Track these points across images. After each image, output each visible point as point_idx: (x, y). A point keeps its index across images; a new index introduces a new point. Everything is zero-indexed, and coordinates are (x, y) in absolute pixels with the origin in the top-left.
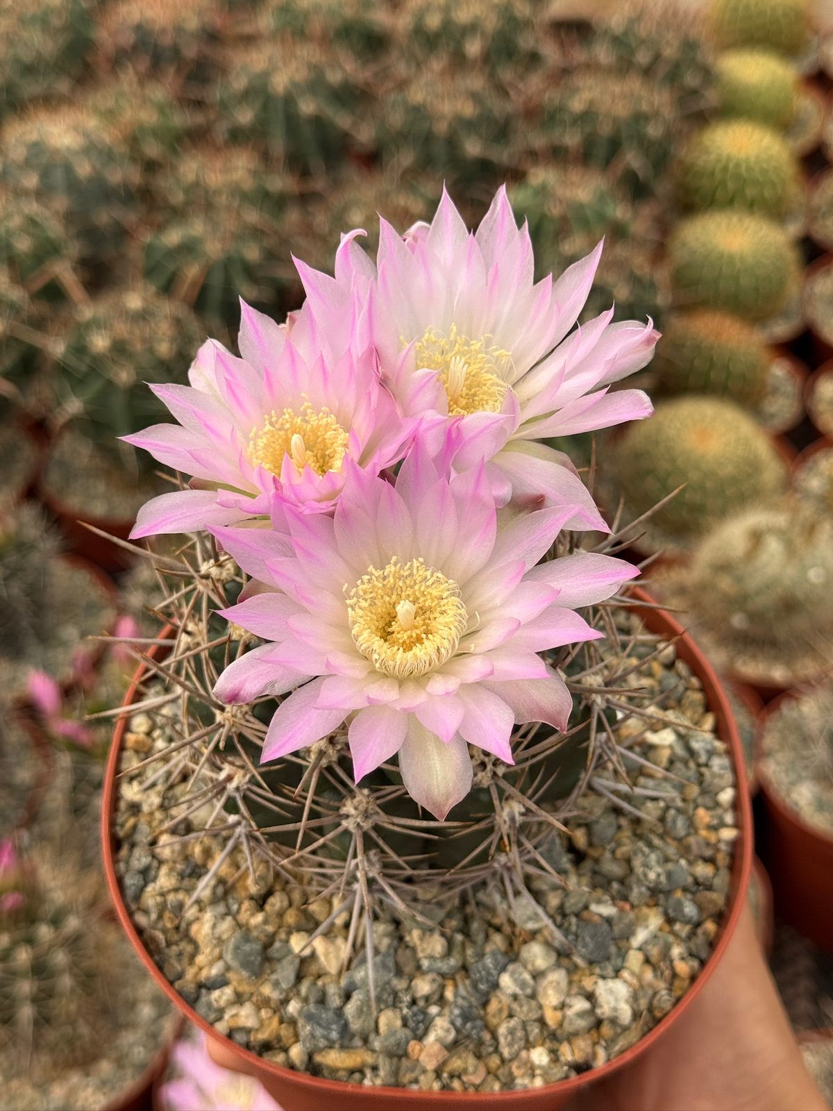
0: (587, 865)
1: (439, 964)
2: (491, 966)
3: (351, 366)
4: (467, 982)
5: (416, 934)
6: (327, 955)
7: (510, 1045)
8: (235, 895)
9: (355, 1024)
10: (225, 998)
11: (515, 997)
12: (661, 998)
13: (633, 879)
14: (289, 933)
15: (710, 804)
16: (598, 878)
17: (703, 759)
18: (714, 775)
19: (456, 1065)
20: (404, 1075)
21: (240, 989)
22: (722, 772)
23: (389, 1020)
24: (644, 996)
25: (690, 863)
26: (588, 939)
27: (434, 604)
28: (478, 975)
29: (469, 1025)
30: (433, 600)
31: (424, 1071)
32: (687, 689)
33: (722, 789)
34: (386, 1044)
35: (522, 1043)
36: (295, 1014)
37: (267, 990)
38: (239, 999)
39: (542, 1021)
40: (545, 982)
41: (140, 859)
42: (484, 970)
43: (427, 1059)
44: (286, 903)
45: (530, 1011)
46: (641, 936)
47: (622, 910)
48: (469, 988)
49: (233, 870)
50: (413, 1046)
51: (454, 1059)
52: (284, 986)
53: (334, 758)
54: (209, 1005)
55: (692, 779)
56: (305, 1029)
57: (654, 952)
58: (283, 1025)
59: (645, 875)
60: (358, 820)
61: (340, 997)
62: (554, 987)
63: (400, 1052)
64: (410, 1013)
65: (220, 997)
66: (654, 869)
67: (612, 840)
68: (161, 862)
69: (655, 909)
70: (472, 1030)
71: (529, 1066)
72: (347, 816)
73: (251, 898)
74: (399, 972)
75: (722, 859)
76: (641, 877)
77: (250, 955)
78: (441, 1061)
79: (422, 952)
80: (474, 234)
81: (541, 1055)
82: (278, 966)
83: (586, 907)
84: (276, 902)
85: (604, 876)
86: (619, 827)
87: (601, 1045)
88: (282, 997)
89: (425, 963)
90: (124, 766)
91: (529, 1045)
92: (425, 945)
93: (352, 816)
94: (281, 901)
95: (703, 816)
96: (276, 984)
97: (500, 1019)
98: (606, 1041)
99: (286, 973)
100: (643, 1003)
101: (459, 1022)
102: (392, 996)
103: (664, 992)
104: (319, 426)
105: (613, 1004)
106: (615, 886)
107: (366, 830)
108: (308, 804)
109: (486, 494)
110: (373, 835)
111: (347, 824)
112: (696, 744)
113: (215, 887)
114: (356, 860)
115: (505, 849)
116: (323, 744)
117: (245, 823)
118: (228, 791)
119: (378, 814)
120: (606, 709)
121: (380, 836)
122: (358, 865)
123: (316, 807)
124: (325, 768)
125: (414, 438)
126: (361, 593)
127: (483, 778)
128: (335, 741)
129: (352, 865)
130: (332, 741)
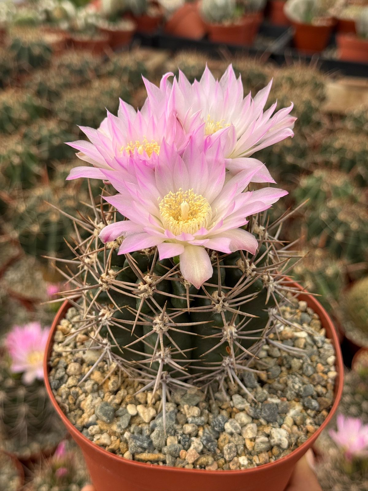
0: (267, 386)
1: (197, 420)
2: (221, 420)
3: (165, 120)
4: (210, 427)
5: (186, 407)
6: (144, 413)
7: (229, 454)
8: (102, 390)
9: (156, 442)
10: (94, 429)
11: (232, 434)
12: (302, 439)
13: (288, 388)
14: (127, 404)
15: (324, 362)
16: (272, 390)
17: (320, 344)
18: (325, 350)
19: (203, 460)
20: (178, 465)
21: (102, 428)
22: (329, 349)
23: (172, 441)
24: (294, 437)
25: (315, 386)
26: (266, 410)
27: (197, 209)
28: (215, 423)
29: (209, 444)
30: (197, 207)
31: (188, 464)
32: (312, 319)
33: (329, 356)
34: (170, 449)
35: (235, 454)
36: (127, 438)
37: (115, 428)
38: (101, 432)
39: (245, 446)
40: (246, 428)
41: (60, 373)
42: (218, 421)
43: (189, 458)
44: (126, 393)
45: (239, 440)
46: (292, 413)
47: (282, 401)
48: (210, 430)
49: (102, 378)
50: (183, 453)
51: (202, 458)
52: (123, 427)
53: (151, 294)
54: (87, 433)
55: (315, 353)
56: (132, 444)
57: (298, 419)
58: (121, 443)
59: (294, 387)
60: (161, 326)
61: (149, 431)
62: (251, 430)
63: (177, 455)
64: (182, 438)
65: (92, 429)
66: (297, 384)
67: (278, 376)
68: (69, 376)
69: (298, 403)
70: (211, 446)
71: (238, 464)
72: (156, 324)
73: (110, 392)
74: (177, 422)
75: (330, 387)
76: (292, 387)
77: (108, 411)
78: (196, 459)
79: (188, 414)
80: (219, 82)
81: (244, 460)
82: (121, 419)
83: (266, 399)
84: (122, 393)
85: (275, 389)
86: (282, 371)
87: (273, 458)
88: (122, 432)
89: (190, 420)
90: (56, 337)
91: (238, 455)
92: (190, 411)
93: (158, 324)
94: (124, 393)
95: (320, 367)
96: (120, 426)
97: (225, 443)
98: (275, 457)
99: (124, 421)
100: (293, 440)
101: (205, 442)
102: (173, 431)
103: (303, 436)
104: (150, 148)
105: (279, 437)
106: (280, 392)
107: (165, 332)
108: (137, 316)
109: (221, 158)
110: (168, 335)
111: (156, 328)
112: (317, 338)
113: (93, 385)
114: (159, 353)
115: (228, 352)
116: (146, 286)
117: (109, 344)
118: (102, 322)
119: (170, 322)
120: (275, 292)
121: (170, 335)
122: (160, 355)
123: (141, 318)
124: (146, 299)
125: (191, 137)
126: (165, 202)
127: (218, 308)
128: (151, 286)
129: (157, 354)
130: (150, 285)
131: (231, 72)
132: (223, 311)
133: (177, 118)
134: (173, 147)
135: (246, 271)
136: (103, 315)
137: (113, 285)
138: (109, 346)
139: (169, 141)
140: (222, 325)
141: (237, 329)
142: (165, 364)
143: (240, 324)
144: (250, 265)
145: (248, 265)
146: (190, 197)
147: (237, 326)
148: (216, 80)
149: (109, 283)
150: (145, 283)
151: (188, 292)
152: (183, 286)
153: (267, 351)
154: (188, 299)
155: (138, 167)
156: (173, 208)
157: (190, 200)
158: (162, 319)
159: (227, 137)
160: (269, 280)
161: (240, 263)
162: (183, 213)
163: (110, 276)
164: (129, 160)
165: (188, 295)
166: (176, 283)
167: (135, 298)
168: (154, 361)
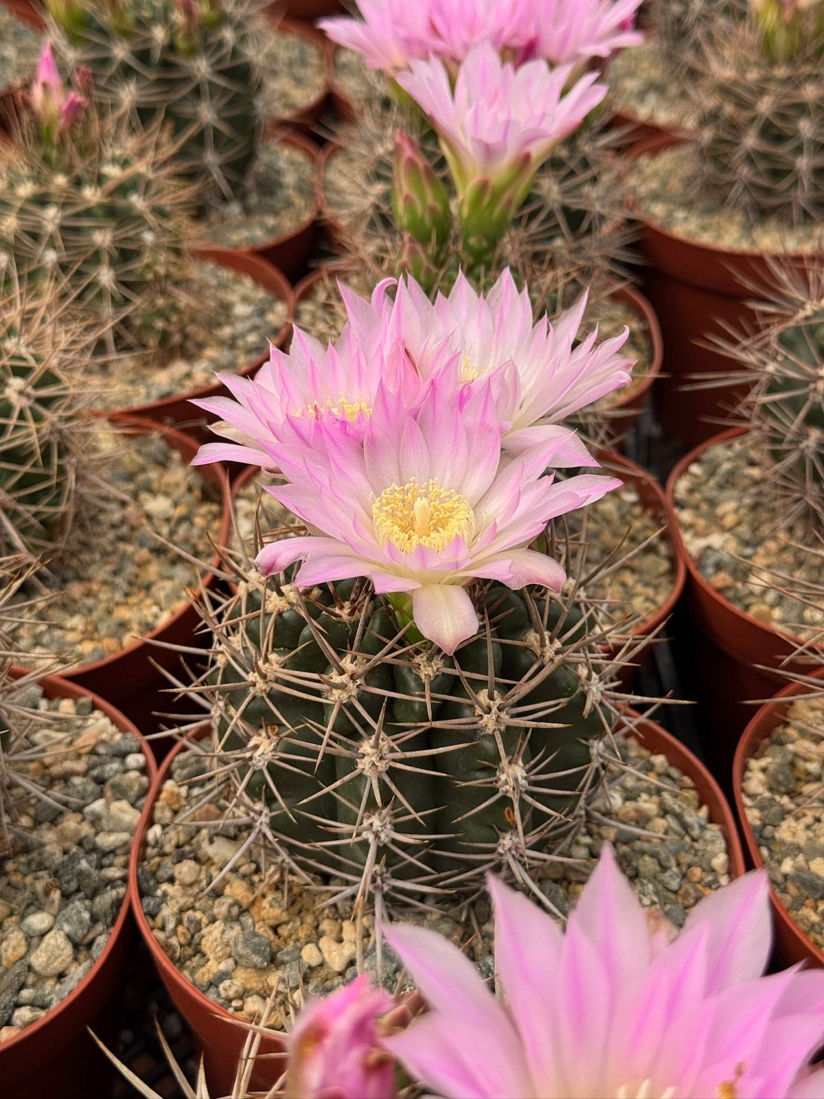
3: (382, 360)
8: (249, 917)
10: (233, 988)
15: (705, 866)
17: (696, 832)
18: (707, 843)
21: (247, 985)
22: (715, 839)
27: (446, 516)
30: (446, 513)
37: (274, 981)
38: (246, 993)
49: (248, 895)
52: (291, 982)
53: (354, 693)
54: (218, 995)
55: (687, 847)
60: (374, 759)
65: (228, 986)
72: (364, 755)
77: (260, 945)
80: (485, 298)
82: (286, 968)
90: (158, 814)
93: (368, 755)
95: (697, 873)
96: (283, 981)
99: (295, 973)
107: (380, 772)
108: (326, 738)
109: (491, 420)
110: (387, 780)
111: (364, 765)
112: (689, 819)
113: (231, 906)
114: (370, 821)
115: (509, 820)
116: (344, 679)
117: (266, 811)
118: (254, 761)
119: (392, 750)
120: (601, 704)
121: (392, 780)
122: (371, 825)
123: (334, 744)
124: (344, 704)
125: (433, 382)
126: (384, 501)
127: (489, 723)
128: (355, 677)
129: (366, 823)
130: (353, 677)
131: (508, 282)
132: (499, 730)
133: (406, 351)
134: (399, 399)
135: (543, 652)
136: (256, 747)
137: (277, 680)
138: (266, 815)
139: (391, 389)
140: (497, 759)
141: (528, 772)
142: (381, 845)
143: (533, 762)
144: (551, 641)
145: (547, 642)
146: (432, 495)
147: (527, 766)
148: (479, 296)
149: (268, 678)
150: (342, 672)
151: (427, 687)
152: (418, 678)
153: (588, 846)
154: (428, 701)
155: (331, 438)
156: (400, 514)
157: (431, 501)
158: (376, 746)
159: (502, 382)
160: (589, 678)
161: (532, 638)
162: (418, 524)
163: (272, 665)
164: (313, 424)
165: (427, 693)
166: (405, 671)
167: (322, 704)
168: (359, 839)
